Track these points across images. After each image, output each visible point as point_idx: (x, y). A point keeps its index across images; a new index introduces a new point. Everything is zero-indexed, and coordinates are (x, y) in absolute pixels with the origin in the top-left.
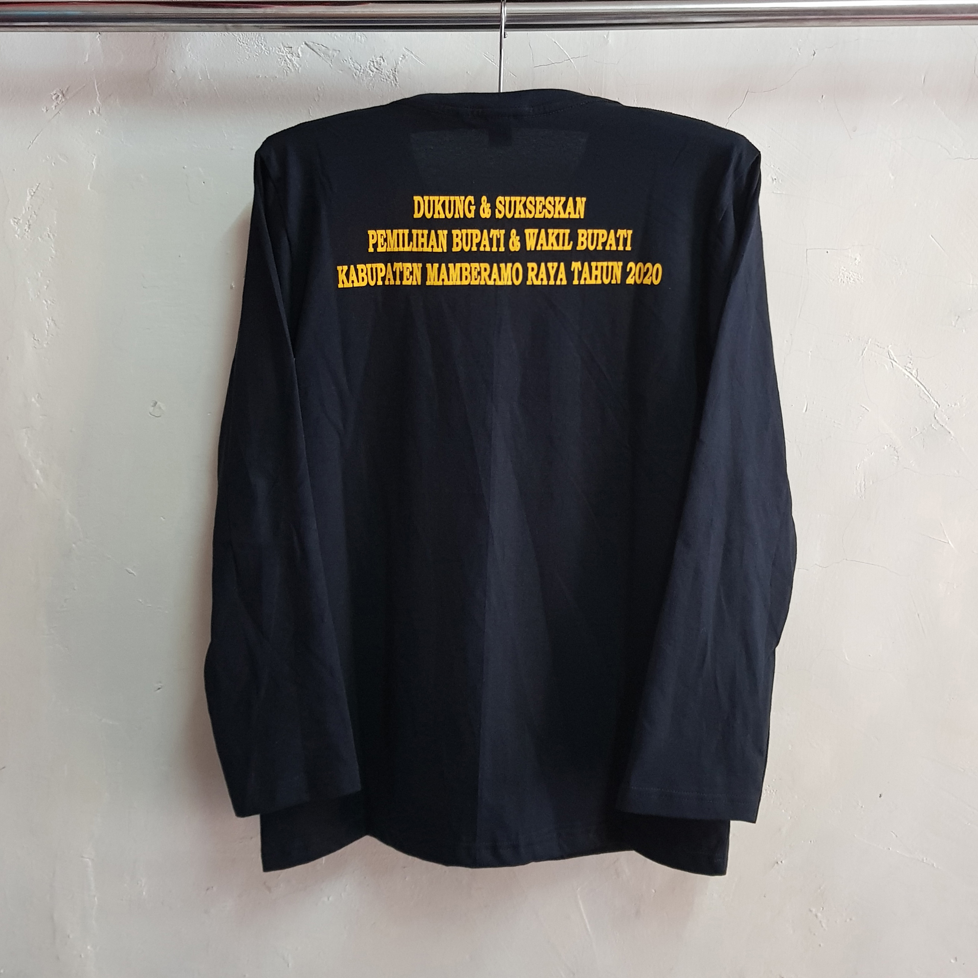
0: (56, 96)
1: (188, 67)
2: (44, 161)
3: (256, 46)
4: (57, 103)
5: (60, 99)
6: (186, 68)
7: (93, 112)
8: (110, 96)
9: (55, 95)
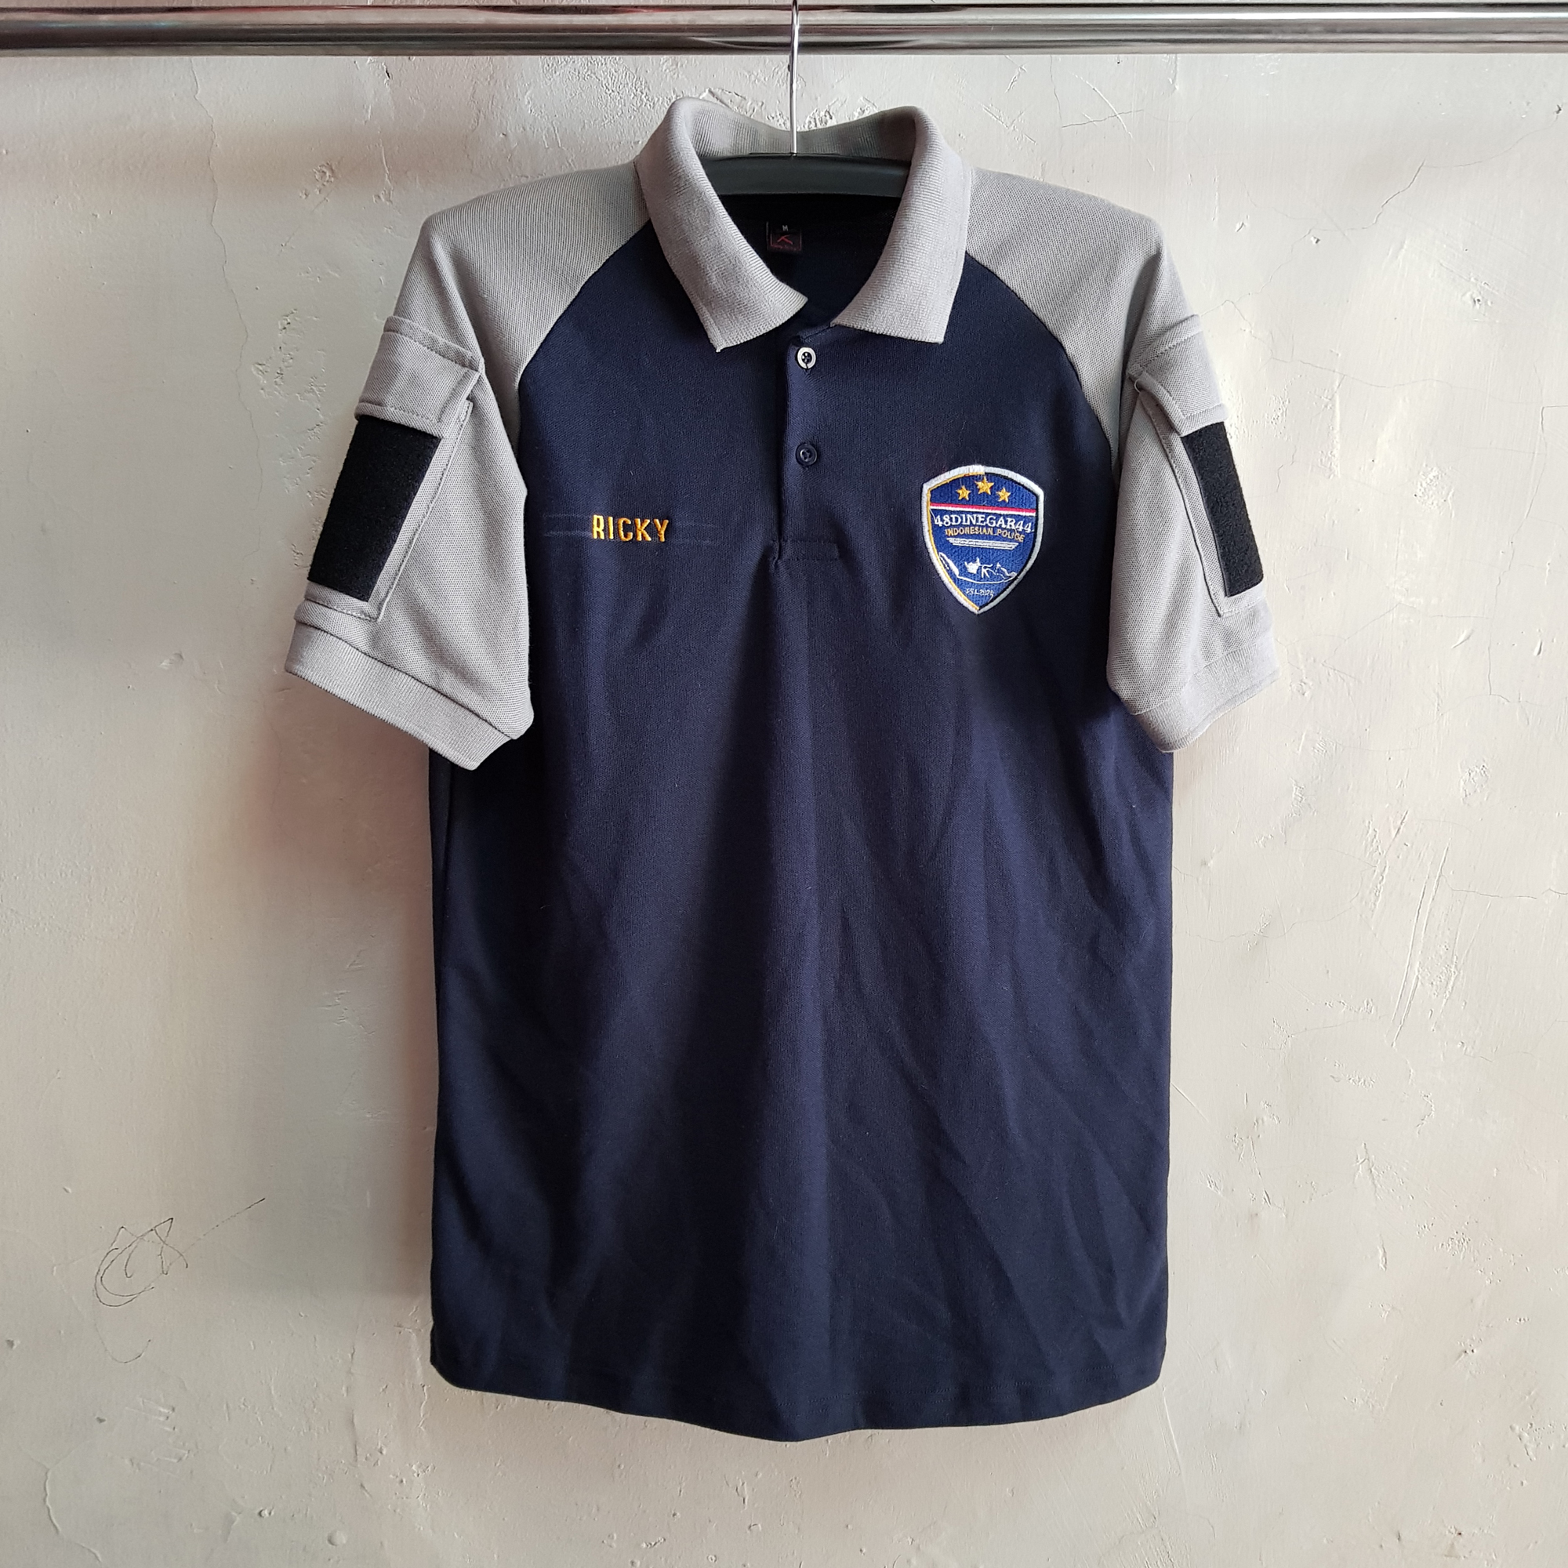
0: (322, 174)
1: (528, 129)
2: (303, 275)
3: (633, 95)
4: (324, 185)
5: (328, 178)
6: (523, 128)
7: (379, 197)
8: (406, 173)
9: (319, 171)
